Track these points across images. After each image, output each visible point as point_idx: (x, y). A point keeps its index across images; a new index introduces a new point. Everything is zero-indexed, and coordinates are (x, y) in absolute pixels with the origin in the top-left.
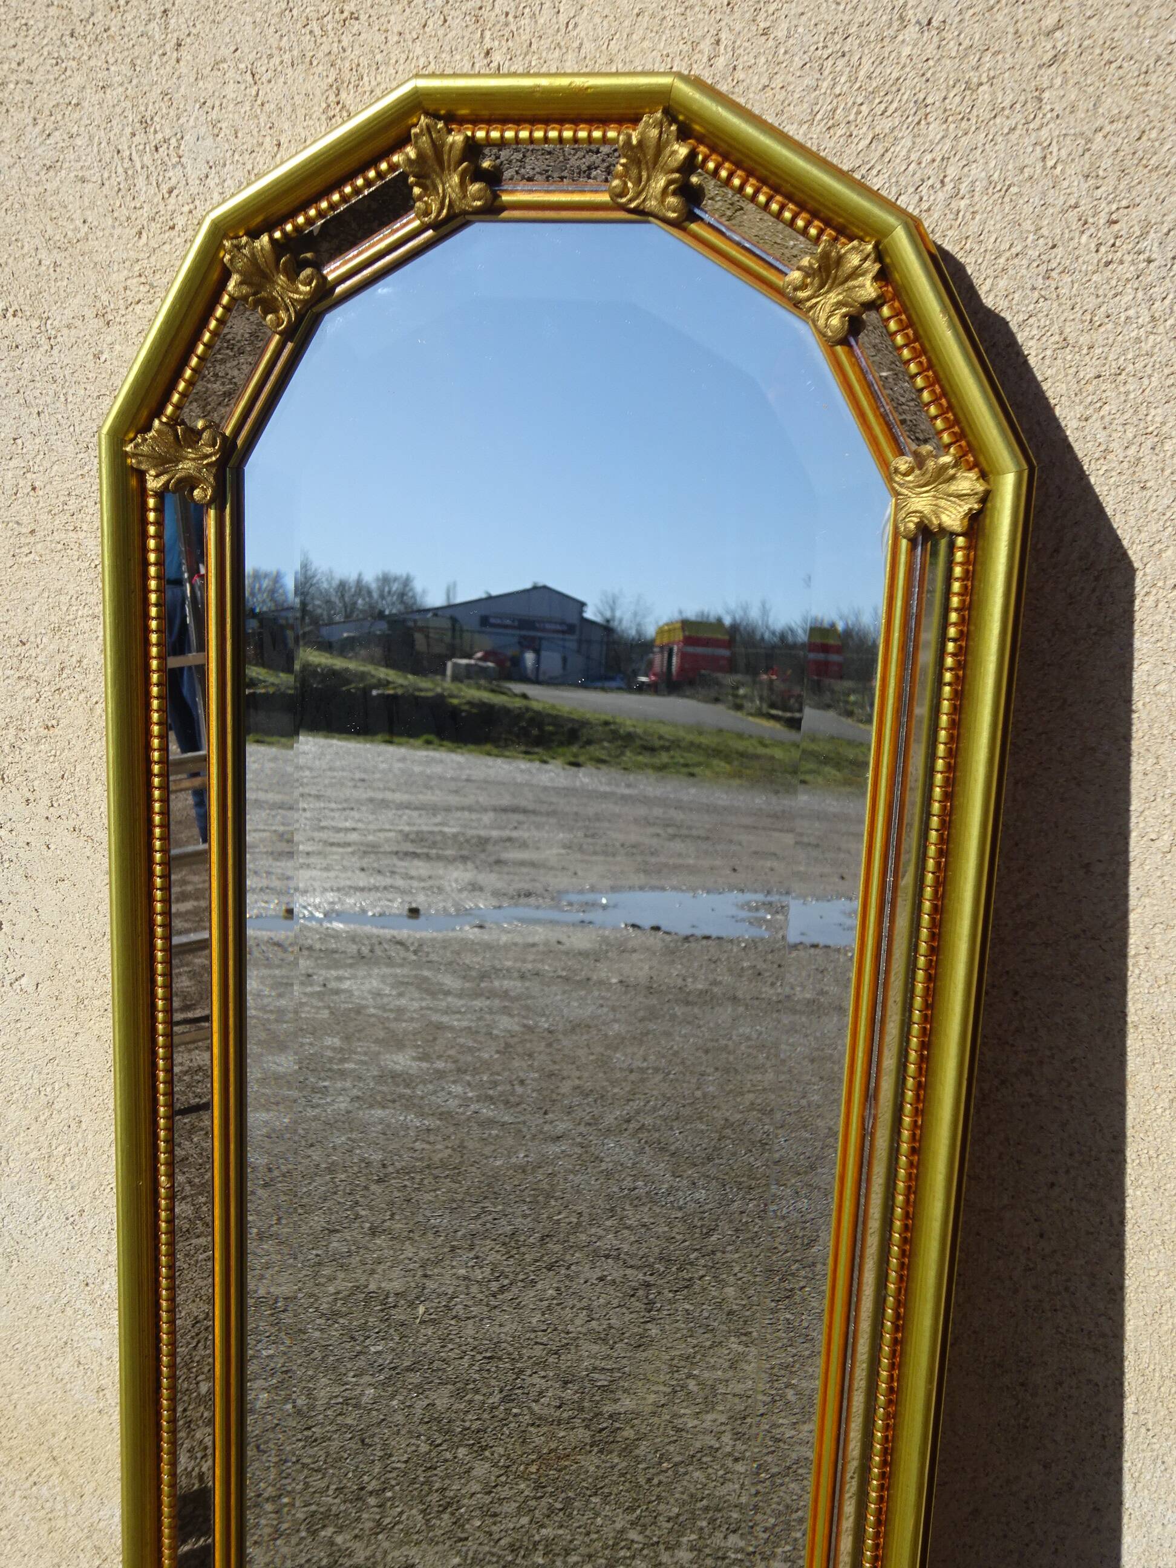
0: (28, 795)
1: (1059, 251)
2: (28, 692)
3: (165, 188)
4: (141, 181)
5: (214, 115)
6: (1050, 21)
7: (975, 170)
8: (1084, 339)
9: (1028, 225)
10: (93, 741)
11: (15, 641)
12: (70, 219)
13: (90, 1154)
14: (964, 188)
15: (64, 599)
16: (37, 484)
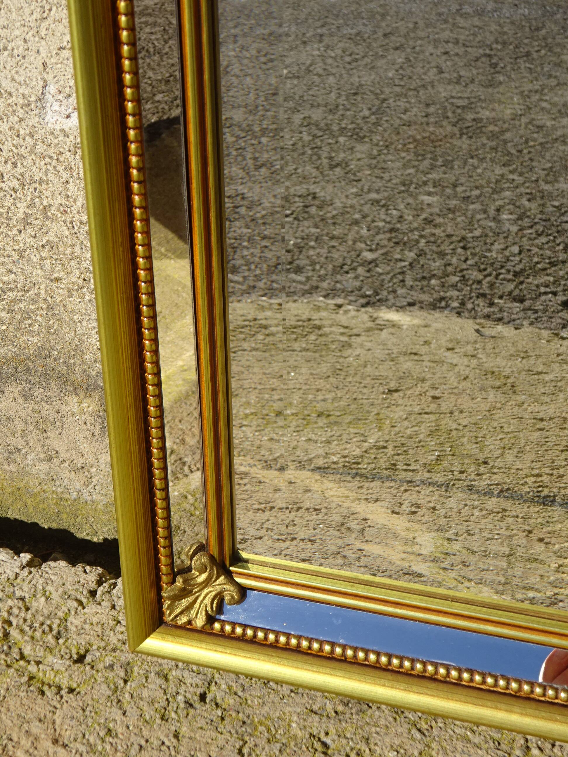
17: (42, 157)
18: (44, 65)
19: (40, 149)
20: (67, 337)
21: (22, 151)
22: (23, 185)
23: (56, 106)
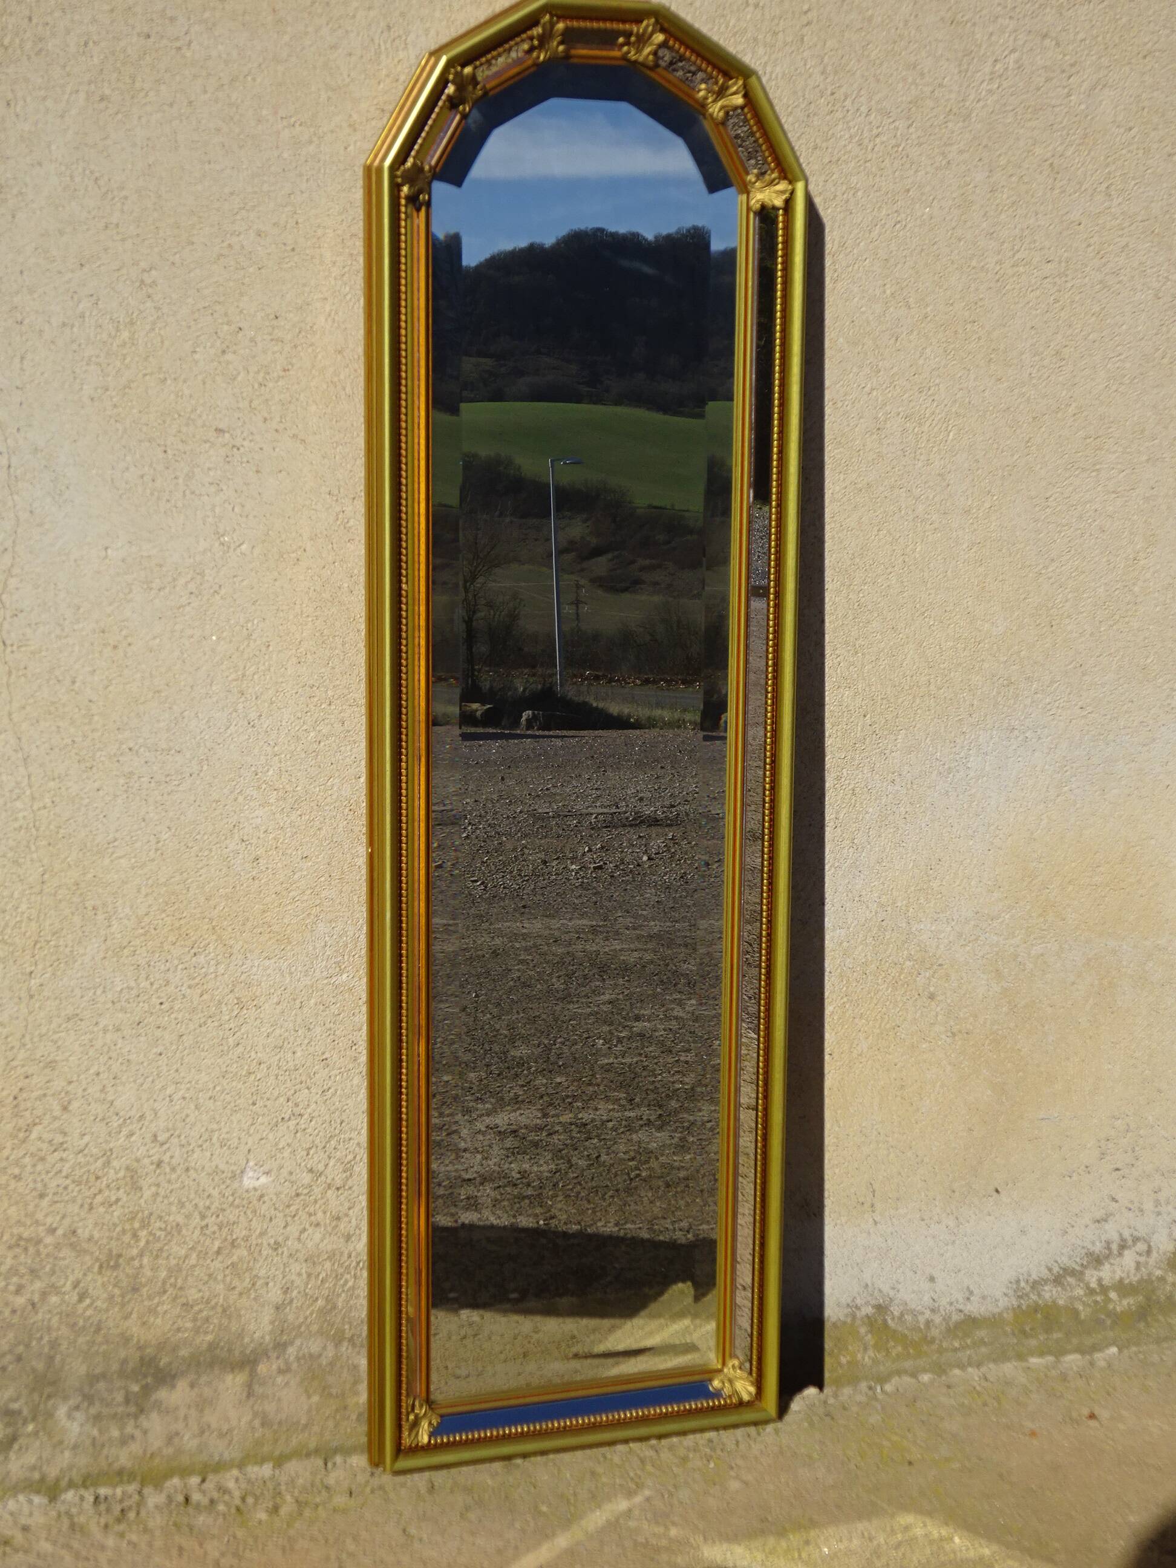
0: (266, 415)
1: (813, 105)
2: (276, 349)
3: (396, 60)
4: (383, 57)
5: (428, 25)
6: (806, 7)
7: (778, 69)
8: (824, 145)
9: (800, 94)
10: (314, 378)
11: (272, 316)
12: (341, 74)
13: (272, 669)
14: (774, 76)
15: (307, 289)
16: (300, 221)
17: (238, 1207)
18: (249, 1151)
19: (237, 1202)
20: (234, 1329)
21: (224, 1206)
22: (220, 1229)
23: (251, 1174)
